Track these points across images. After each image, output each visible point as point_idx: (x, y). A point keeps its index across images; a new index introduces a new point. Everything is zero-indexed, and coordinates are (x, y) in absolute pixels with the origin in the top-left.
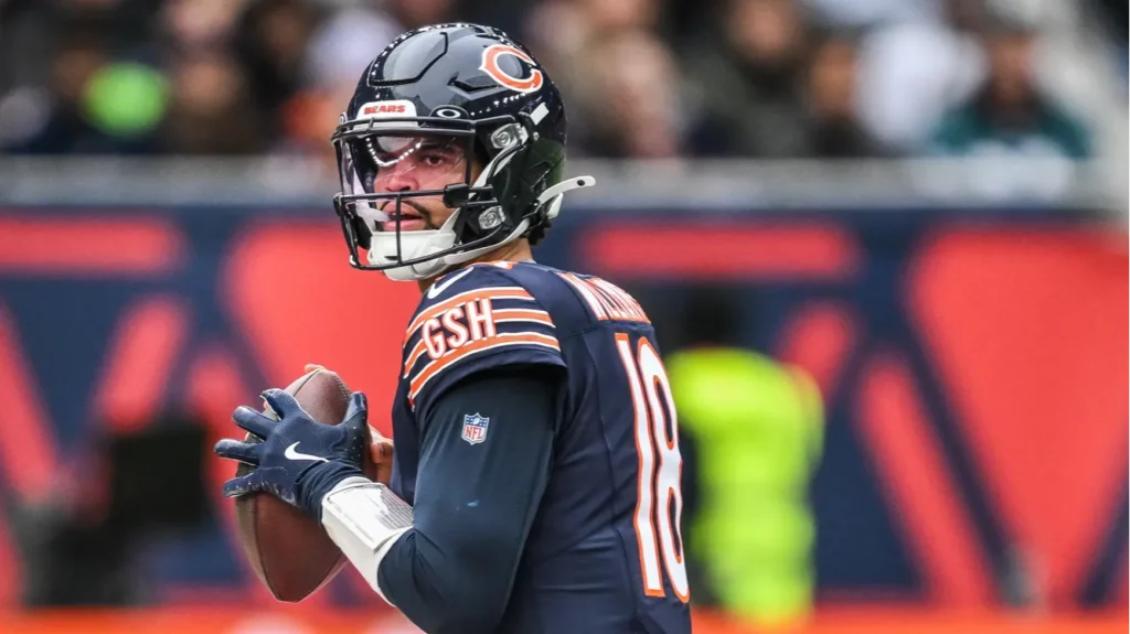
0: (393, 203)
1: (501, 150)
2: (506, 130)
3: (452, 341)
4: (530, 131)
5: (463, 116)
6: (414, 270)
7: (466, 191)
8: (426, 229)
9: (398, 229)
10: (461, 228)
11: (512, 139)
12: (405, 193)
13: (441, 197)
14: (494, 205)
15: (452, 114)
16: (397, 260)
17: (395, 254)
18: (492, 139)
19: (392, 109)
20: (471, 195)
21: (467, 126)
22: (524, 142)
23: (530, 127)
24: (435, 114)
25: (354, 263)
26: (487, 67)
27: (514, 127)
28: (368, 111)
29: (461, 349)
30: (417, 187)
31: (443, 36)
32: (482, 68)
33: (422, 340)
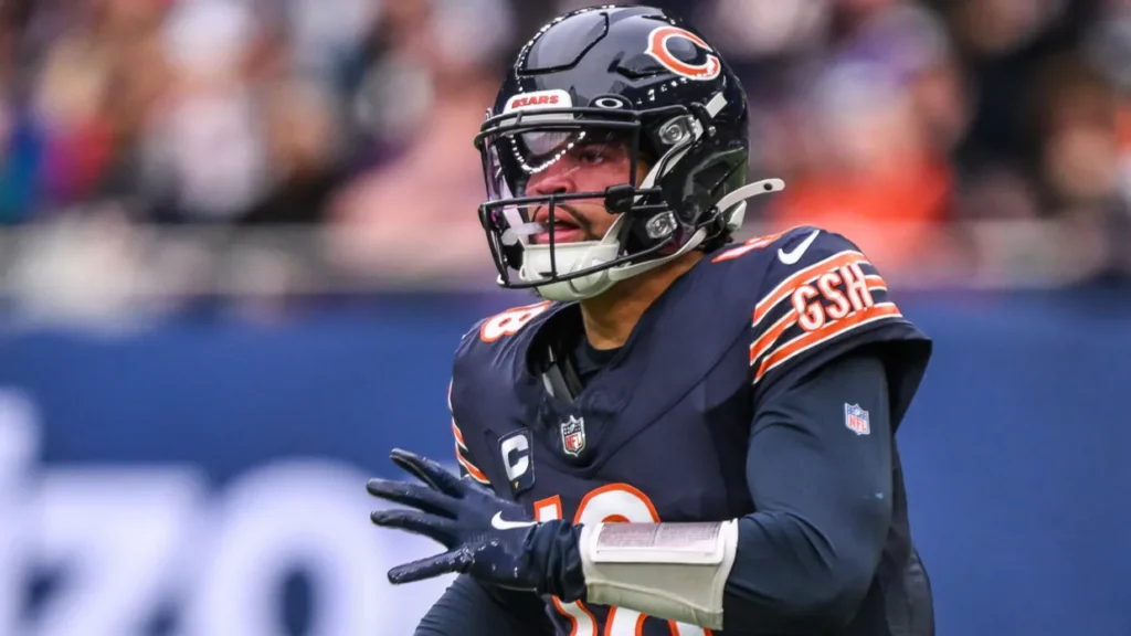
0: (546, 207)
1: (671, 146)
2: (676, 122)
3: (832, 311)
4: (705, 124)
5: (626, 105)
6: (571, 285)
7: (630, 193)
8: (585, 240)
9: (552, 242)
10: (624, 237)
11: (684, 134)
12: (559, 195)
13: (601, 201)
14: (663, 210)
15: (614, 104)
16: (552, 277)
17: (549, 269)
18: (661, 134)
19: (544, 100)
20: (637, 198)
21: (629, 117)
22: (698, 136)
23: (705, 120)
24: (593, 104)
25: (502, 282)
26: (653, 51)
27: (686, 119)
28: (516, 104)
30: (574, 188)
31: (604, 17)
32: (649, 51)
33: (793, 311)
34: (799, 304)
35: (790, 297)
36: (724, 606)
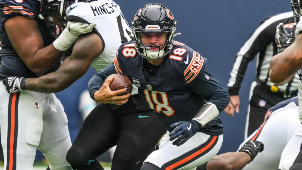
8: (159, 50)
11: (174, 30)
15: (167, 28)
19: (155, 27)
21: (169, 30)
24: (164, 28)
29: (200, 68)
34: (192, 70)
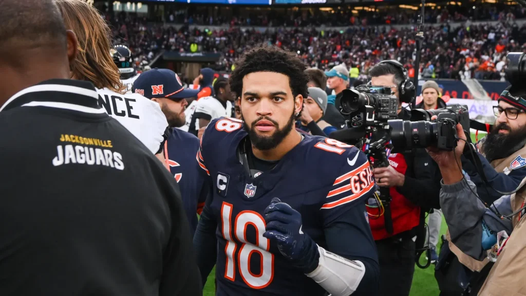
3: (362, 186)
29: (365, 189)
33: (349, 185)
34: (352, 181)
35: (350, 179)
36: (357, 289)
